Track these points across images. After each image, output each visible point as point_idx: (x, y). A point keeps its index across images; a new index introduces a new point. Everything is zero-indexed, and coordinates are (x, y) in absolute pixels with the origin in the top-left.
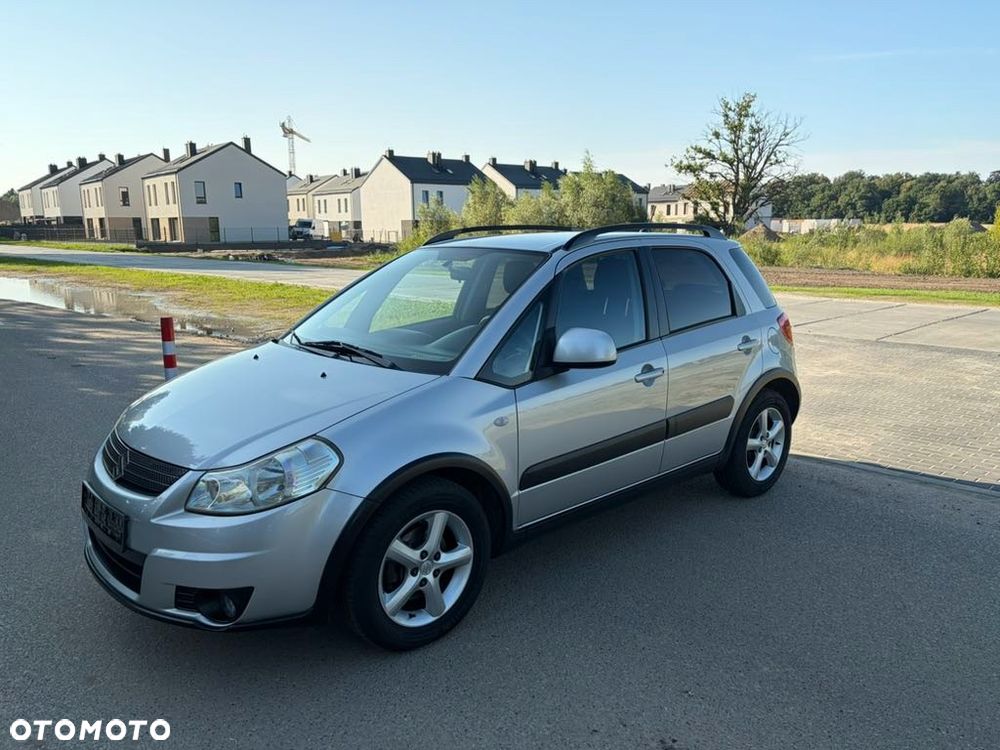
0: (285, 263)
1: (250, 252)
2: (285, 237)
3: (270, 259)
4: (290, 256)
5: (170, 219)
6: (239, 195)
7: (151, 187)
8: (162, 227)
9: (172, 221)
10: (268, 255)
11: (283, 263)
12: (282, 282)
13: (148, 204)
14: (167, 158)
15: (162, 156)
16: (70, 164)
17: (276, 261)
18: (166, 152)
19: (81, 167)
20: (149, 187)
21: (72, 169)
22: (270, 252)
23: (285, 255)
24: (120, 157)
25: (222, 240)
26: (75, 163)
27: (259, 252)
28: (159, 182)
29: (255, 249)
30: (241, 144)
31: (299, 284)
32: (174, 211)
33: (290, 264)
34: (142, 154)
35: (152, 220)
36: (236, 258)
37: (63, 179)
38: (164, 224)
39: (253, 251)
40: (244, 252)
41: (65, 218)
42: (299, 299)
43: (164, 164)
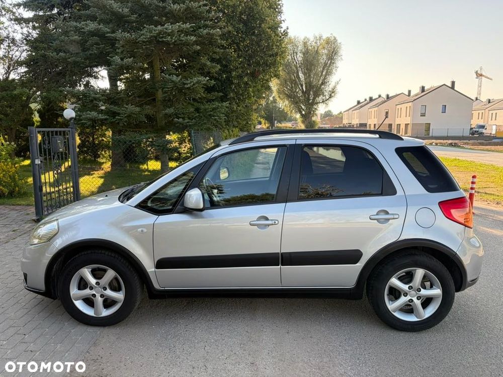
0: (465, 148)
1: (445, 141)
2: (467, 133)
3: (456, 145)
4: (468, 144)
5: (406, 124)
6: (444, 112)
7: (399, 109)
8: (401, 128)
9: (407, 125)
10: (455, 143)
11: (463, 148)
12: (459, 158)
13: (396, 117)
14: (409, 95)
15: (407, 94)
16: (366, 100)
17: (459, 147)
18: (410, 92)
19: (370, 101)
20: (398, 109)
21: (366, 102)
22: (456, 141)
23: (465, 144)
24: (388, 96)
25: (431, 135)
26: (368, 99)
27: (450, 141)
28: (404, 106)
29: (448, 139)
30: (450, 85)
31: (469, 160)
32: (408, 120)
33: (467, 149)
34: (398, 93)
35: (397, 125)
36: (436, 144)
37: (361, 107)
38: (403, 127)
39: (447, 141)
40: (442, 141)
41: (360, 124)
42: (467, 168)
43: (408, 97)
